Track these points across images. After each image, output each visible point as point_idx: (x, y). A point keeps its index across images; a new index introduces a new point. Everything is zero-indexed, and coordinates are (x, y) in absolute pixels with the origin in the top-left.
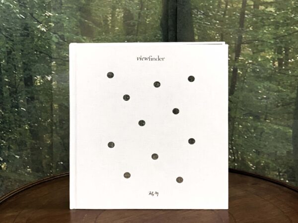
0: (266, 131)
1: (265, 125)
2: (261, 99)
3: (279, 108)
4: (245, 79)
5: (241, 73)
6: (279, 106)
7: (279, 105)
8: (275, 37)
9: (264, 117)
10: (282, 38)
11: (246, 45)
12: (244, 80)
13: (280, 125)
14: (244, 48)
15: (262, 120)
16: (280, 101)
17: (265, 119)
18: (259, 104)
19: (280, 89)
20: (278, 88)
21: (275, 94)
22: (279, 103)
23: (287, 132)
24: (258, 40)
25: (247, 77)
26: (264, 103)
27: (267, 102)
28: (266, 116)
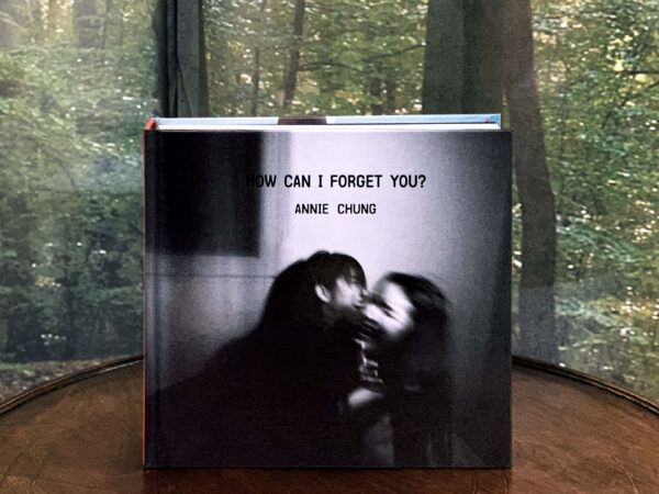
8: (366, 57)
10: (380, 60)
11: (307, 73)
14: (302, 80)
24: (330, 63)
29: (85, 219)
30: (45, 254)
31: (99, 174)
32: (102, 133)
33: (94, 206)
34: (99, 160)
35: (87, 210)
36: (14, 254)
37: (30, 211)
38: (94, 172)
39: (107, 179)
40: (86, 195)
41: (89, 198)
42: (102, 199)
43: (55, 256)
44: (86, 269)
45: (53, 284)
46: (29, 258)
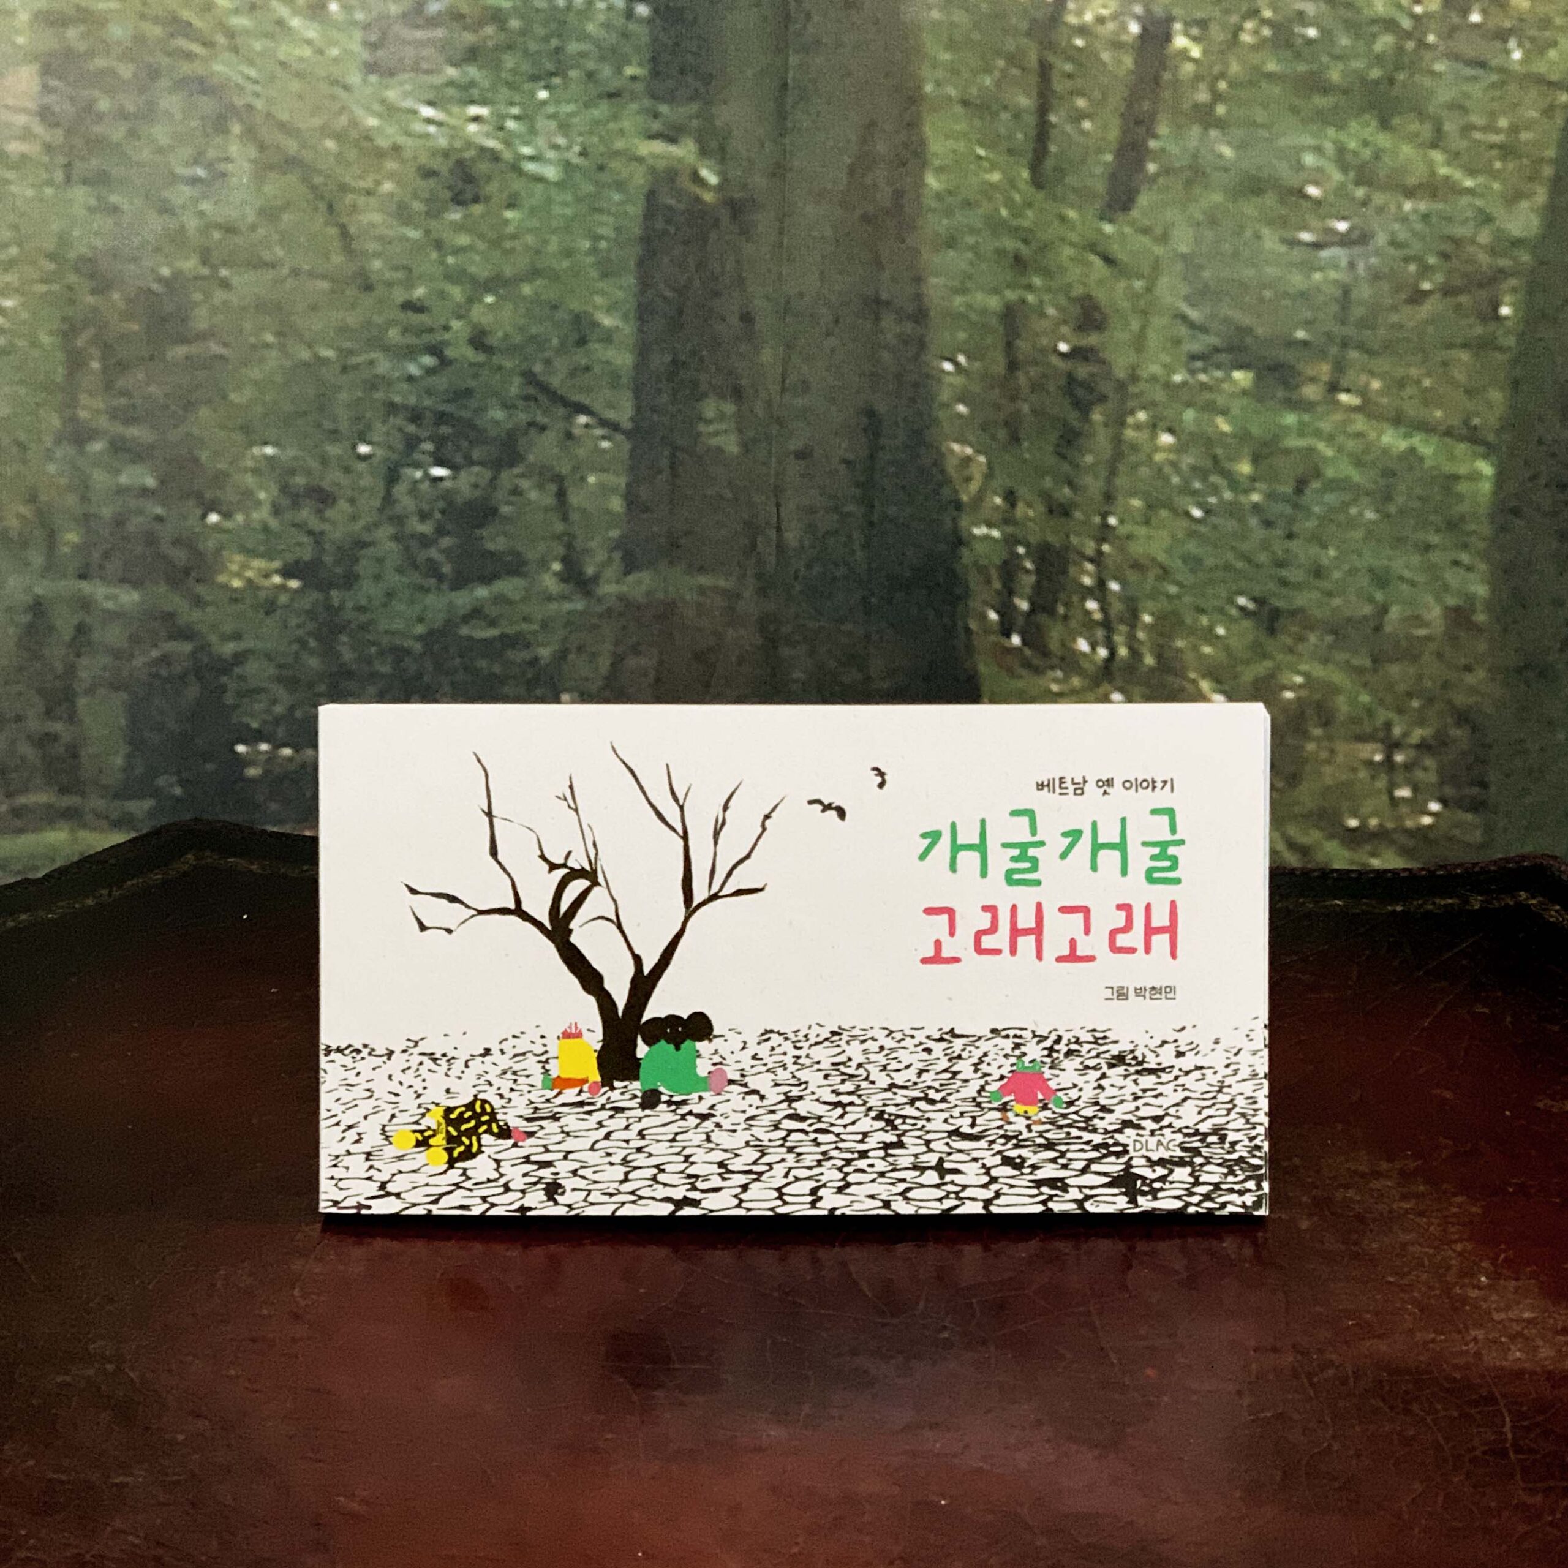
0: (1330, 473)
1: (1326, 426)
2: (1317, 246)
3: (1426, 309)
4: (1217, 97)
5: (1196, 52)
6: (1426, 294)
7: (1426, 286)
9: (1325, 370)
12: (1210, 108)
13: (1425, 427)
15: (1311, 392)
16: (1432, 260)
17: (1334, 388)
18: (1297, 280)
19: (1443, 171)
20: (1431, 165)
21: (1408, 206)
22: (1425, 270)
23: (1456, 478)
25: (1231, 85)
26: (1333, 275)
27: (1352, 265)
28: (1339, 367)
29: (384, 366)
30: (249, 480)
31: (434, 211)
32: (452, 72)
33: (416, 319)
34: (436, 164)
35: (393, 334)
36: (150, 482)
37: (202, 336)
38: (418, 206)
39: (459, 228)
40: (390, 284)
41: (399, 295)
42: (442, 295)
43: (284, 489)
44: (384, 532)
45: (277, 579)
46: (199, 496)
